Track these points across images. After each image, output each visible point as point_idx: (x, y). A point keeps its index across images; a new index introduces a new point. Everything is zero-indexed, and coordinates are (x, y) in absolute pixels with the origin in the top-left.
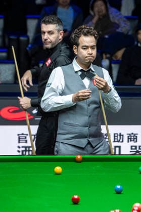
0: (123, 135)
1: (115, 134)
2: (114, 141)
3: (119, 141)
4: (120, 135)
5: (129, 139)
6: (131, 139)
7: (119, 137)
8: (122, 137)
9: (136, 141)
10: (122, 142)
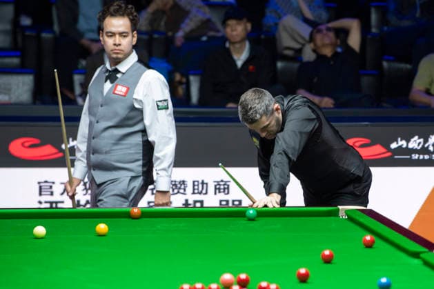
0: (207, 184)
1: (194, 182)
2: (194, 193)
3: (200, 193)
4: (203, 183)
5: (217, 189)
6: (219, 189)
7: (200, 186)
8: (205, 186)
9: (228, 193)
10: (206, 193)
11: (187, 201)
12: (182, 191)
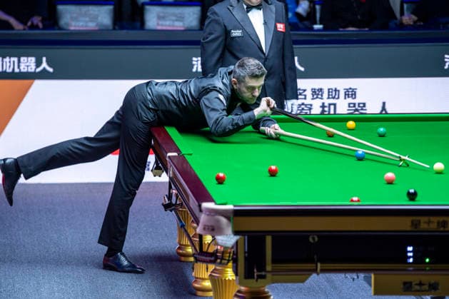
0: (339, 91)
1: (329, 89)
2: (329, 98)
3: (334, 98)
4: (336, 90)
6: (348, 95)
7: (334, 92)
8: (337, 92)
9: (355, 98)
10: (338, 98)
11: (323, 103)
12: (320, 96)
